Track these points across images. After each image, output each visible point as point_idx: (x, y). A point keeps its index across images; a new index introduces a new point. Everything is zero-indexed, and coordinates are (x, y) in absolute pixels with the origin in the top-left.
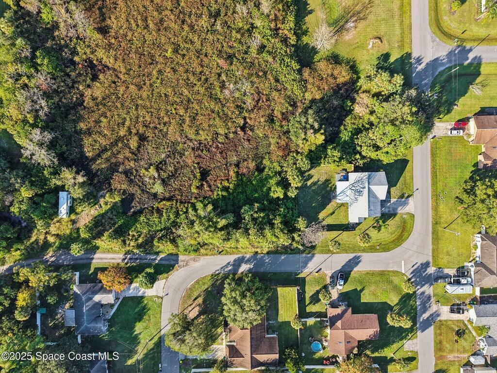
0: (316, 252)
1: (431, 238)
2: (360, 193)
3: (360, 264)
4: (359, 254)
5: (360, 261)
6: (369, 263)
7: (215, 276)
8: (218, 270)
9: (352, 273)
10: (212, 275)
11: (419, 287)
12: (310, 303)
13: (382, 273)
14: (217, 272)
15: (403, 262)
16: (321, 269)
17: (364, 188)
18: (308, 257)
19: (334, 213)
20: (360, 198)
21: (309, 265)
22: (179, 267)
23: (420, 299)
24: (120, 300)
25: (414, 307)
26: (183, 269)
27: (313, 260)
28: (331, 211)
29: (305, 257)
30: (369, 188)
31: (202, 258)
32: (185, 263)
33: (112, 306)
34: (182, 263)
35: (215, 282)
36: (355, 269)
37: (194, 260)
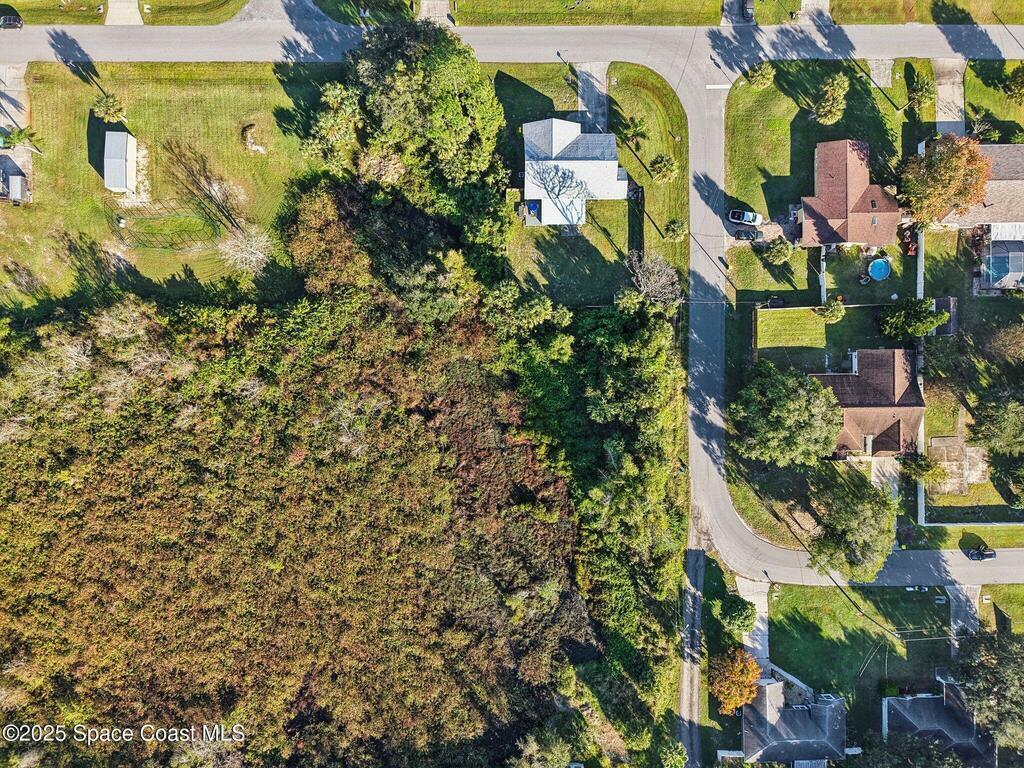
0: (686, 269)
1: (660, 27)
2: (566, 177)
3: (711, 176)
4: (691, 178)
5: (706, 177)
6: (710, 157)
7: (730, 475)
8: (719, 469)
9: (729, 194)
10: (729, 482)
11: (761, 55)
12: (790, 282)
13: (731, 131)
14: (723, 471)
15: (708, 87)
16: (720, 259)
17: (557, 168)
18: (695, 286)
19: (605, 231)
20: (578, 177)
21: (712, 283)
22: (710, 550)
23: (786, 51)
24: (776, 668)
25: (802, 65)
26: (714, 541)
27: (702, 274)
28: (601, 235)
29: (695, 290)
30: (556, 159)
31: (693, 502)
32: (703, 537)
33: (788, 685)
34: (703, 542)
35: (742, 476)
36: (722, 186)
37: (697, 518)
